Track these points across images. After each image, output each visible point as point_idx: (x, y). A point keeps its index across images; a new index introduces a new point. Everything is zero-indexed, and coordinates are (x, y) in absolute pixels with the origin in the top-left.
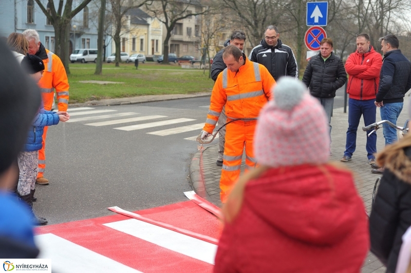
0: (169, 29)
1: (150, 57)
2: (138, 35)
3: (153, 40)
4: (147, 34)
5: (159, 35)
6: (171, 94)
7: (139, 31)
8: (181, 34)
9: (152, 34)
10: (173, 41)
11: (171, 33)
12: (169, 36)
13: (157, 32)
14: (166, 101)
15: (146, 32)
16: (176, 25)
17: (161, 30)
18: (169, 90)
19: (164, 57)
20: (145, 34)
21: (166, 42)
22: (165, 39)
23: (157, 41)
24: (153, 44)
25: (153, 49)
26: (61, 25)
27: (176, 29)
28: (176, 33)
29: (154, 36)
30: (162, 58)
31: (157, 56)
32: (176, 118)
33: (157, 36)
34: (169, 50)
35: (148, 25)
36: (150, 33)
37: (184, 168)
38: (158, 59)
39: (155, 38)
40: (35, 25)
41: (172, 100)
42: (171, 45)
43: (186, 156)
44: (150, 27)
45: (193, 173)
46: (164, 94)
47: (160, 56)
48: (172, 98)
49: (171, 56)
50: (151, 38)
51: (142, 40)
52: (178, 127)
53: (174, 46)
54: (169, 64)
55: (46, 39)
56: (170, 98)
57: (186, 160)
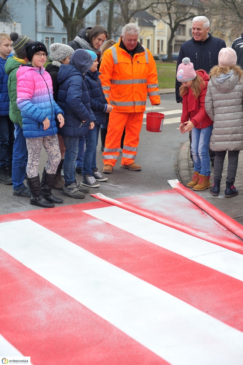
0: (173, 30)
1: (156, 56)
2: (144, 35)
3: (158, 41)
4: (153, 35)
5: (164, 36)
6: (171, 88)
7: (145, 32)
8: (184, 34)
9: (158, 35)
10: (177, 41)
11: (175, 33)
12: (172, 36)
13: (163, 33)
14: (165, 95)
15: (152, 33)
16: (179, 27)
17: (166, 31)
18: (170, 84)
19: (168, 56)
20: (152, 35)
21: (170, 42)
22: (169, 39)
23: (162, 41)
24: (159, 45)
25: (158, 48)
26: (72, 26)
27: (180, 30)
28: (179, 34)
29: (159, 37)
30: (166, 57)
31: (162, 55)
32: (173, 110)
33: (163, 37)
34: (173, 50)
35: (154, 27)
36: (156, 34)
37: (173, 157)
38: (163, 58)
39: (161, 38)
40: (53, 28)
41: (171, 93)
42: (175, 45)
43: (176, 145)
44: (156, 28)
45: (181, 161)
46: (164, 88)
47: (165, 55)
48: (172, 92)
49: (175, 55)
50: (157, 38)
51: (148, 41)
52: (173, 117)
53: (178, 46)
54: (173, 62)
55: (63, 41)
56: (169, 92)
57: (176, 149)
